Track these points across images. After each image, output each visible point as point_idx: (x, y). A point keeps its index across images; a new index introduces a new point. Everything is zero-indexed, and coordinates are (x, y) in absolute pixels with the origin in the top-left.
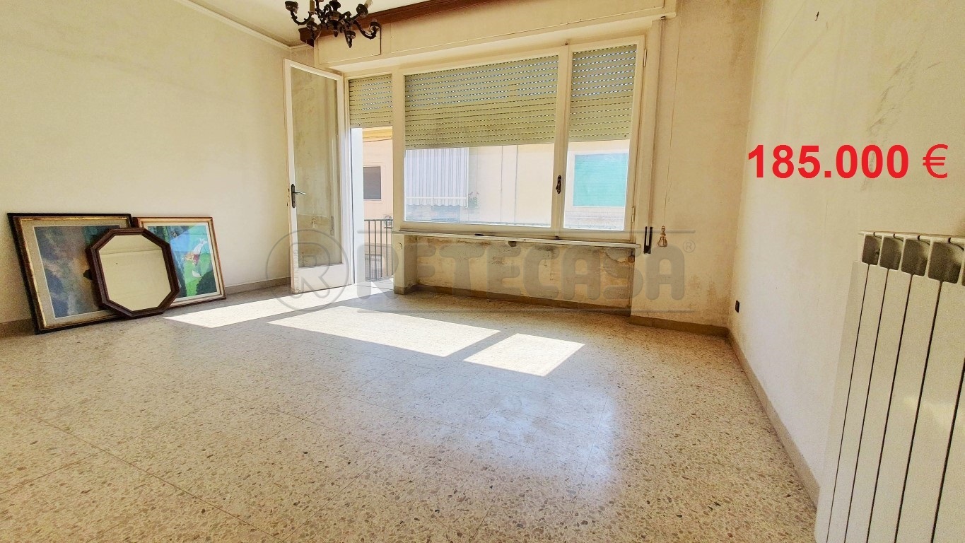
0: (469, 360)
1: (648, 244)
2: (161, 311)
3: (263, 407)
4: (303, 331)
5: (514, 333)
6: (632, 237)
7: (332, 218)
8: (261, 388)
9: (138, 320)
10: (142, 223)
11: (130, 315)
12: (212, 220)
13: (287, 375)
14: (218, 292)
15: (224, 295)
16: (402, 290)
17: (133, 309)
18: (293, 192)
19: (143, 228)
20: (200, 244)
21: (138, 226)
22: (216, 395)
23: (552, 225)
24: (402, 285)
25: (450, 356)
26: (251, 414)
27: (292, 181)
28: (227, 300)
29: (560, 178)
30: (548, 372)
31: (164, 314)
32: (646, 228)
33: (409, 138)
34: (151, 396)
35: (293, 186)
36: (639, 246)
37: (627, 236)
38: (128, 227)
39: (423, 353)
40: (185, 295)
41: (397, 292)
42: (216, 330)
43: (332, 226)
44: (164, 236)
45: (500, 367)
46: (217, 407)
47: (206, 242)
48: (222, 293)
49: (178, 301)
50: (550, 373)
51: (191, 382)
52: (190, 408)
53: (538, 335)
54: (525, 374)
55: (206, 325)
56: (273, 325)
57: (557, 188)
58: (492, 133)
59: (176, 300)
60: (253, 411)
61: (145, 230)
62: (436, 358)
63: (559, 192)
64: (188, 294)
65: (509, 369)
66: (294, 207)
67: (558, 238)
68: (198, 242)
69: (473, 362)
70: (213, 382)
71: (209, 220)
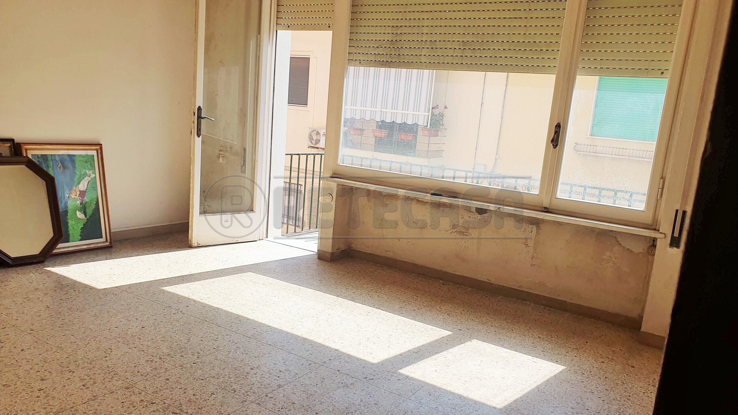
0: (406, 371)
1: (676, 234)
2: (42, 259)
3: (164, 403)
4: (204, 306)
5: (471, 338)
6: (655, 220)
7: (245, 150)
8: (161, 379)
9: (18, 269)
10: (26, 150)
11: (9, 261)
12: (101, 148)
13: (189, 366)
14: (104, 239)
15: (111, 243)
16: (328, 256)
17: (13, 255)
18: (199, 117)
19: (27, 157)
20: (86, 178)
21: (21, 154)
22: (114, 382)
23: (541, 191)
24: (328, 248)
25: (382, 363)
26: (152, 409)
27: (200, 102)
28: (113, 250)
29: (558, 126)
30: (506, 403)
31: (46, 263)
32: (677, 211)
33: (353, 50)
34: (46, 373)
35: (199, 109)
36: (663, 236)
37: (648, 219)
38: (12, 156)
39: (348, 355)
40: (68, 241)
41: (321, 256)
42: (106, 292)
43: (244, 161)
44: (48, 167)
45: (444, 387)
46: (116, 397)
47: (94, 175)
48: (109, 240)
49: (62, 247)
50: (510, 405)
51: (86, 360)
52: (88, 395)
53: (502, 346)
54: (476, 402)
55: (93, 284)
56: (170, 293)
57: (552, 141)
58: (469, 53)
59: (60, 245)
60: (154, 408)
61: (29, 159)
62: (364, 364)
63: (555, 146)
64: (71, 239)
65: (457, 392)
66: (199, 135)
67: (547, 210)
68: (86, 175)
69: (412, 375)
70: (109, 363)
71: (98, 147)
